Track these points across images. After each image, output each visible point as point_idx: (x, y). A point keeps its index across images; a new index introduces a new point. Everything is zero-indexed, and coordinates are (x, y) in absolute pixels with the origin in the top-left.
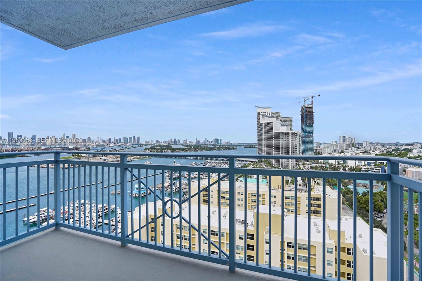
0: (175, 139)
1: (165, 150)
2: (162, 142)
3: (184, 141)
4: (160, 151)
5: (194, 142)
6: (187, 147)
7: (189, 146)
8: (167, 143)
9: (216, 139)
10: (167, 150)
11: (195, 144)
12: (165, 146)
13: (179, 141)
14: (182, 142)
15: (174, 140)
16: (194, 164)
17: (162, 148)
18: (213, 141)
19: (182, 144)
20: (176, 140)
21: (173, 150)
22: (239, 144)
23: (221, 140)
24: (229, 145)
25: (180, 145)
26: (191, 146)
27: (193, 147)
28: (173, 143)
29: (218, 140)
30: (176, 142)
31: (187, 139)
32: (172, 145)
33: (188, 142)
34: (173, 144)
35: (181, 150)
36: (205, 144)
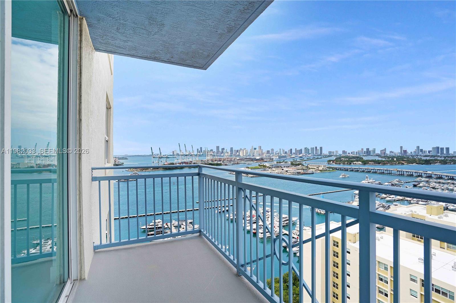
0: (368, 149)
1: (354, 162)
2: (350, 153)
3: (381, 151)
4: (347, 163)
5: (397, 151)
6: (385, 158)
7: (389, 158)
8: (356, 154)
9: (438, 148)
10: (356, 162)
11: (399, 155)
12: (354, 157)
13: (374, 151)
14: (378, 152)
15: (366, 150)
16: (398, 181)
17: (350, 160)
18: (431, 151)
19: (378, 155)
20: (370, 150)
21: (365, 163)
23: (447, 149)
25: (375, 156)
26: (393, 157)
27: (395, 159)
28: (365, 154)
29: (442, 149)
30: (368, 152)
31: (385, 149)
32: (363, 156)
33: (388, 152)
34: (364, 155)
35: (378, 162)
36: (417, 156)
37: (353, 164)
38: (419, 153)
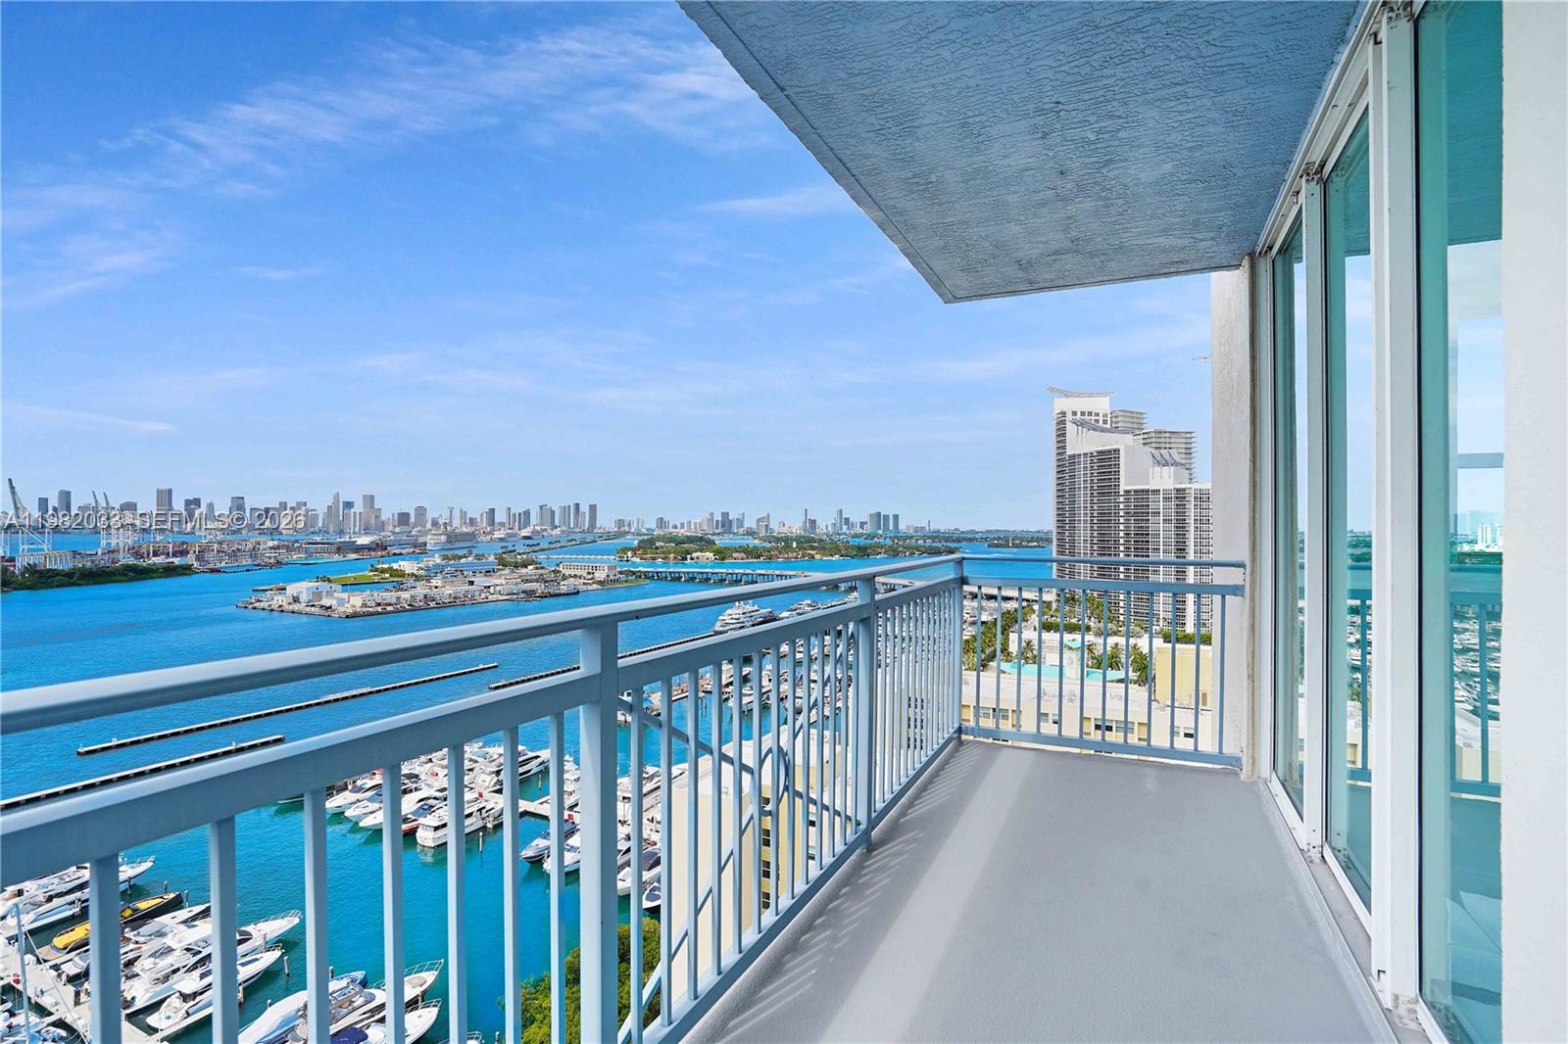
0: (725, 515)
1: (695, 555)
2: (679, 526)
3: (759, 521)
4: (675, 558)
5: (796, 527)
6: (770, 542)
7: (778, 540)
8: (696, 528)
9: (879, 514)
10: (699, 554)
11: (798, 532)
12: (690, 540)
13: (740, 523)
14: (750, 523)
15: (720, 519)
16: (810, 605)
17: (684, 546)
18: (866, 523)
19: (750, 533)
20: (730, 518)
21: (722, 554)
22: (967, 532)
23: (896, 517)
24: (929, 538)
25: (744, 535)
26: (787, 540)
27: (794, 545)
28: (717, 528)
29: (886, 518)
30: (727, 525)
31: (768, 515)
32: (714, 534)
33: (774, 525)
34: (717, 531)
35: (752, 553)
36: (839, 535)
37: (692, 559)
38: (841, 529)
